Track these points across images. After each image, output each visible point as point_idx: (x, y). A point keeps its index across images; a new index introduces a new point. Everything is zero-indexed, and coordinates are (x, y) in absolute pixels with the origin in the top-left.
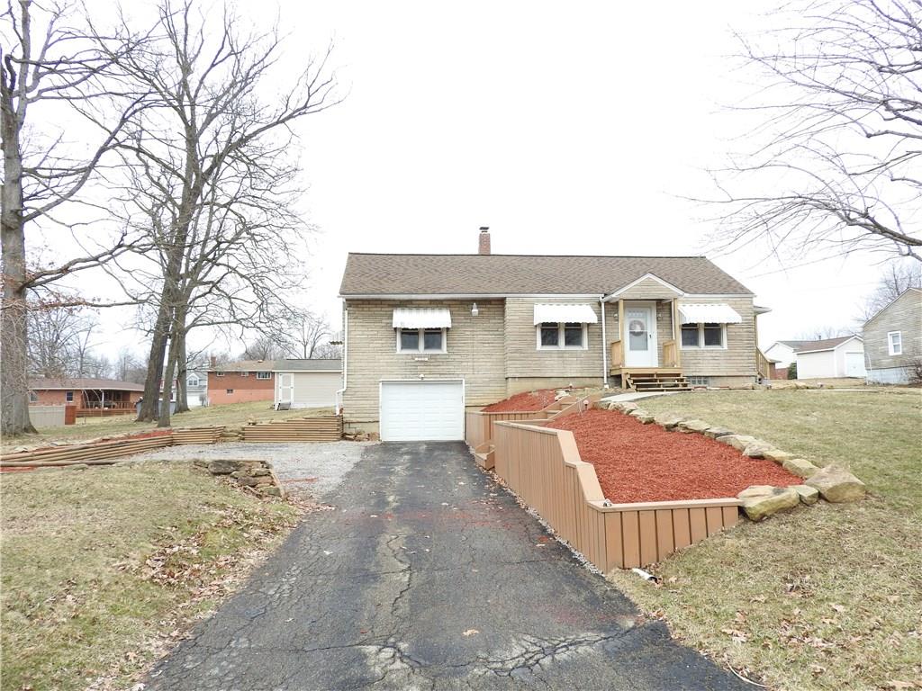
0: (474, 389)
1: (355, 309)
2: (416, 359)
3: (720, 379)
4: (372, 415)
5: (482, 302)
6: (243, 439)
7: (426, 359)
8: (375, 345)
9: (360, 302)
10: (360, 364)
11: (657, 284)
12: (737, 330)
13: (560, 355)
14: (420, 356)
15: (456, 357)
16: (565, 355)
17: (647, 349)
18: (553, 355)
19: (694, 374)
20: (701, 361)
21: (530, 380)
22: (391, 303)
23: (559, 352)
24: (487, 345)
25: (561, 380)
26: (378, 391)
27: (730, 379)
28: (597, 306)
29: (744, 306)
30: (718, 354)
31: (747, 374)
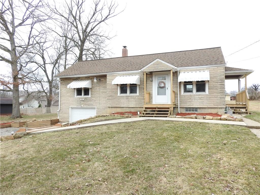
0: (100, 111)
1: (63, 82)
2: (81, 99)
3: (203, 109)
4: (67, 120)
5: (97, 77)
6: (27, 126)
7: (84, 99)
8: (68, 94)
9: (65, 79)
10: (64, 101)
11: (162, 63)
12: (214, 84)
13: (127, 98)
14: (82, 98)
15: (94, 98)
16: (129, 98)
17: (165, 94)
18: (124, 98)
19: (189, 106)
20: (193, 100)
21: (115, 108)
22: (74, 79)
23: (127, 96)
24: (104, 94)
25: (128, 108)
26: (69, 111)
27: (210, 109)
28: (143, 75)
29: (218, 71)
30: (203, 97)
31: (219, 107)
